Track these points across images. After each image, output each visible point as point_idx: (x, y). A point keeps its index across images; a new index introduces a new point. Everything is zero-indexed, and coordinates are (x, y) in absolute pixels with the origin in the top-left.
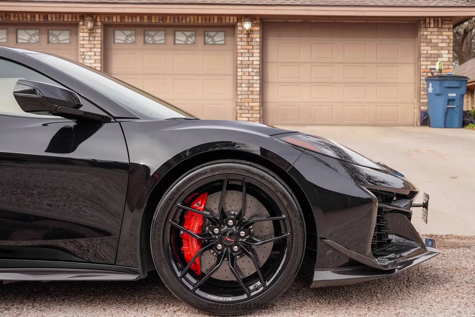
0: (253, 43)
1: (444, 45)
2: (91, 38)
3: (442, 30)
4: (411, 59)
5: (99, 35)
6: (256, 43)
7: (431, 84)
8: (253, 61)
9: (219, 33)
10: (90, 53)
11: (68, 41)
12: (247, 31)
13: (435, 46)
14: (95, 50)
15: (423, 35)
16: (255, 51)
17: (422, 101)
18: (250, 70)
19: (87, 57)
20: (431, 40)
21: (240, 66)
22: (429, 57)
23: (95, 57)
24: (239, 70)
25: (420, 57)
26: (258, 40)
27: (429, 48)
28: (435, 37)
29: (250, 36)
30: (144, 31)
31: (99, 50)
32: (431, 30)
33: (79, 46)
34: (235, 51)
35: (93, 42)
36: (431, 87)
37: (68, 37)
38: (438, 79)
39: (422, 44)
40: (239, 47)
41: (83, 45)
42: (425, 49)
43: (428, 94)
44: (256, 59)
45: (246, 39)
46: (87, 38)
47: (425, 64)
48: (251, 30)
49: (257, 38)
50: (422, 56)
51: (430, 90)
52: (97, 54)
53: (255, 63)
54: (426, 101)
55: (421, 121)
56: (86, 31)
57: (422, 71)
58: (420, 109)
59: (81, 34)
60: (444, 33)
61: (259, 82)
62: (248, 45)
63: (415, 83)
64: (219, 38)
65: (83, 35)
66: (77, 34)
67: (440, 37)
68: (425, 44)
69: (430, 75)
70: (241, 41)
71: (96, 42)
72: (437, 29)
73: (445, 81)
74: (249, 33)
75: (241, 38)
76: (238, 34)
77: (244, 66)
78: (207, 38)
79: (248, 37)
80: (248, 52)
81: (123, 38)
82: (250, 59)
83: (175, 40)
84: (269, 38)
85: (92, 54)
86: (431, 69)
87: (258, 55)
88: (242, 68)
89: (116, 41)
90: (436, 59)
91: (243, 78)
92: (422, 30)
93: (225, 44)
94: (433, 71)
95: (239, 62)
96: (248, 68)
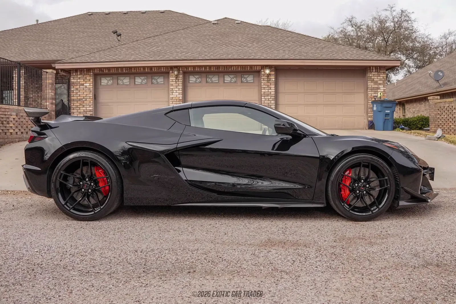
0: (270, 82)
1: (381, 82)
2: (177, 81)
3: (380, 73)
4: (362, 91)
5: (181, 78)
6: (272, 82)
7: (375, 105)
8: (271, 92)
9: (250, 76)
10: (176, 89)
11: (163, 83)
12: (267, 74)
13: (376, 83)
14: (179, 87)
15: (369, 76)
16: (272, 86)
17: (369, 115)
18: (269, 97)
19: (175, 92)
20: (374, 79)
21: (263, 95)
22: (372, 89)
23: (179, 92)
24: (263, 97)
25: (367, 89)
26: (274, 80)
27: (373, 84)
28: (376, 78)
29: (269, 77)
30: (207, 75)
31: (181, 87)
32: (374, 73)
33: (170, 85)
34: (260, 86)
35: (177, 83)
36: (375, 107)
37: (163, 80)
38: (379, 102)
39: (369, 82)
40: (262, 84)
41: (172, 84)
42: (370, 84)
43: (373, 111)
44: (272, 91)
45: (267, 79)
46: (174, 81)
47: (371, 94)
48: (269, 74)
49: (273, 78)
50: (369, 88)
51: (375, 108)
52: (180, 89)
53: (272, 93)
54: (372, 115)
55: (368, 127)
56: (173, 76)
57: (369, 97)
58: (368, 119)
59: (171, 78)
60: (381, 75)
61: (274, 104)
62: (268, 82)
63: (364, 104)
64: (250, 79)
65: (172, 78)
66: (168, 78)
67: (379, 78)
68: (370, 82)
69: (373, 99)
70: (264, 80)
71: (179, 83)
72: (377, 73)
73: (383, 104)
74: (269, 75)
75: (264, 79)
76: (262, 76)
77: (265, 95)
78: (243, 79)
79: (268, 78)
80: (268, 87)
81: (194, 79)
82: (269, 91)
83: (224, 80)
84: (280, 78)
85: (177, 89)
86: (374, 96)
87: (274, 88)
88: (264, 96)
89: (190, 82)
90: (376, 90)
91: (265, 102)
92: (369, 73)
93: (253, 82)
94: (375, 97)
95: (263, 93)
96: (268, 96)
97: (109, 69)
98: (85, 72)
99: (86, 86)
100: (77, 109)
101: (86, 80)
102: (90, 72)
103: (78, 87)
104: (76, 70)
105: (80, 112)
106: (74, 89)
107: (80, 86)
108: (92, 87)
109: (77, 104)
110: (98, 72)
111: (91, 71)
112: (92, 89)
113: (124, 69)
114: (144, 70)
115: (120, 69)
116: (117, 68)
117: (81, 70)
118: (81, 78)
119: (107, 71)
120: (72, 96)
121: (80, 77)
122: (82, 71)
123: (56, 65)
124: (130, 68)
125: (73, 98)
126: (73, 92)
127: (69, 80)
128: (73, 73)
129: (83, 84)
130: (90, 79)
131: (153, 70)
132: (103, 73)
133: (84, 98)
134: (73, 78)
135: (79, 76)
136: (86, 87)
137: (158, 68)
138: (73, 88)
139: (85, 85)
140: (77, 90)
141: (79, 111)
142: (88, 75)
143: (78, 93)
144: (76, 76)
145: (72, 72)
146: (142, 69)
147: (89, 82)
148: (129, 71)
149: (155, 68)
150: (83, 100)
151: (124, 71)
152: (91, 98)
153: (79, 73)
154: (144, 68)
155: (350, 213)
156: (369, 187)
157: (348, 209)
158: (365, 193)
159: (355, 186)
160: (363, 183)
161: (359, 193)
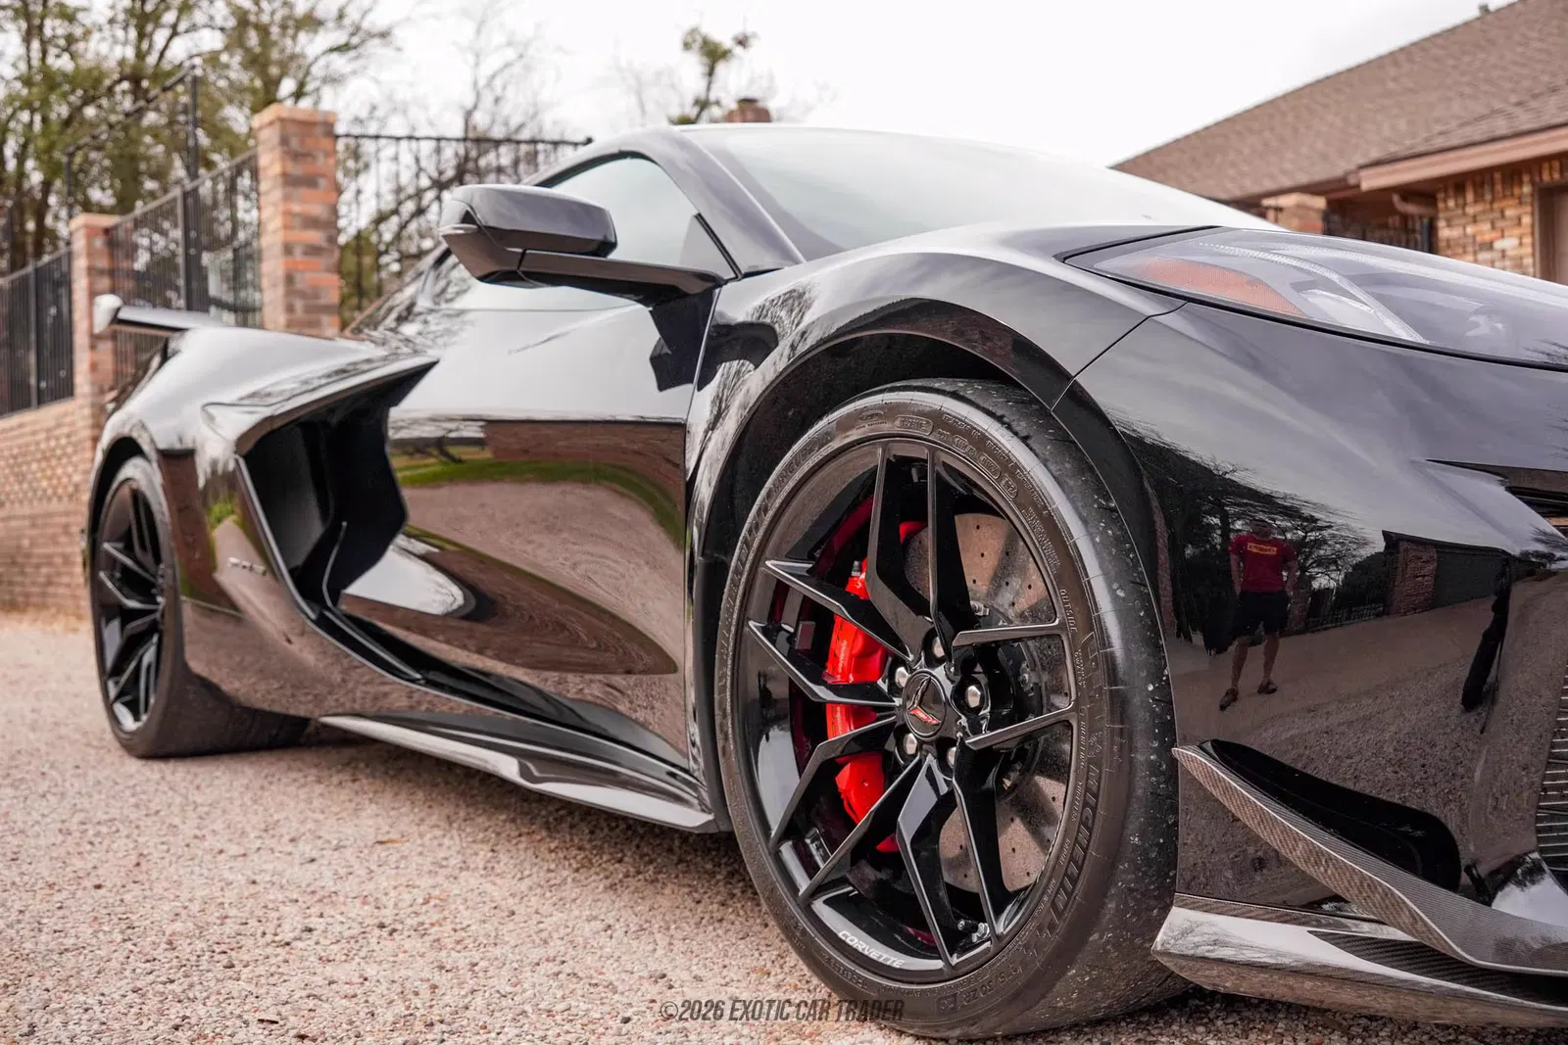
98: (1498, 187)
99: (1504, 250)
101: (1500, 224)
102: (1521, 184)
103: (1470, 258)
104: (1457, 184)
110: (1556, 176)
111: (1526, 177)
117: (1478, 178)
118: (1479, 218)
121: (1475, 215)
122: (1482, 182)
127: (1432, 230)
128: (1445, 201)
129: (1492, 242)
130: (1520, 217)
134: (1447, 220)
135: (1470, 210)
139: (1498, 244)
142: (1513, 195)
144: (1459, 211)
145: (1441, 196)
147: (1517, 231)
153: (1470, 198)
155: (804, 923)
156: (978, 709)
157: (803, 883)
158: (951, 759)
159: (893, 685)
160: (939, 661)
161: (914, 756)
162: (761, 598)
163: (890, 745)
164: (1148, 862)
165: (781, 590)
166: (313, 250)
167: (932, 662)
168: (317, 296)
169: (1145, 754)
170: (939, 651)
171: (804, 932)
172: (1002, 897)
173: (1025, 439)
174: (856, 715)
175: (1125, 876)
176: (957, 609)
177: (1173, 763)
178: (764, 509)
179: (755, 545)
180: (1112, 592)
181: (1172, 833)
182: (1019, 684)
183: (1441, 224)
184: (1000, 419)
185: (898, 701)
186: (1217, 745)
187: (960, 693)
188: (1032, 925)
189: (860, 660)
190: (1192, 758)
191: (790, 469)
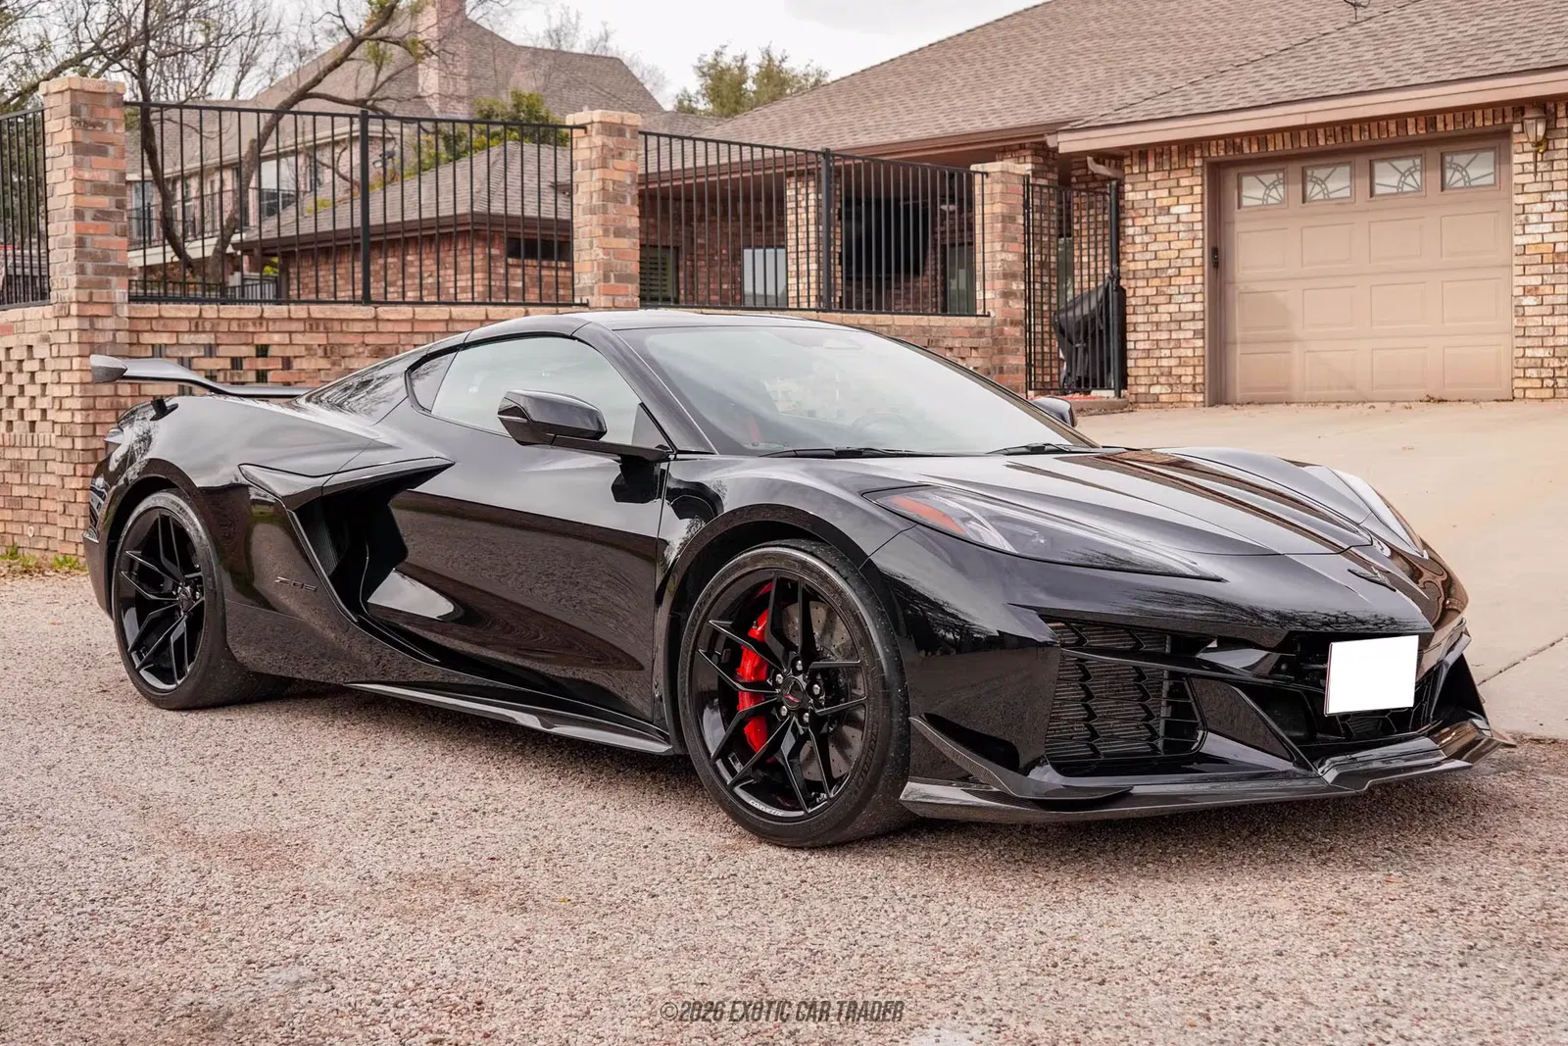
97: (1261, 136)
98: (1175, 159)
99: (1178, 215)
100: (1148, 309)
101: (1176, 192)
102: (1193, 157)
103: (1150, 220)
104: (1142, 152)
105: (1158, 324)
106: (1138, 229)
107: (1155, 216)
108: (1199, 217)
109: (1150, 291)
110: (1222, 153)
111: (1197, 153)
112: (1199, 226)
113: (1321, 132)
114: (1402, 132)
115: (1304, 135)
116: (1294, 131)
117: (1159, 150)
118: (1159, 185)
119: (1255, 148)
120: (1130, 257)
121: (1155, 181)
122: (1162, 154)
123: (1061, 137)
124: (1346, 126)
125: (1132, 266)
126: (1134, 243)
127: (1119, 194)
128: (1131, 166)
129: (1169, 207)
130: (1192, 187)
131: (1440, 126)
132: (1242, 157)
133: (1170, 267)
134: (1133, 184)
135: (1151, 177)
136: (1178, 221)
137: (1460, 118)
138: (1134, 225)
139: (1174, 210)
140: (1147, 233)
141: (1155, 318)
142: (1187, 167)
143: (1153, 247)
144: (1142, 177)
145: (1127, 162)
146: (1392, 127)
147: (1190, 199)
148: (1340, 139)
149: (1449, 118)
150: (1171, 272)
151: (1322, 142)
152: (1198, 262)
153: (1151, 166)
154: (1401, 119)
155: (731, 798)
156: (819, 696)
157: (729, 780)
158: (806, 719)
159: (775, 682)
160: (800, 673)
161: (786, 717)
162: (705, 638)
163: (774, 712)
164: (897, 764)
165: (716, 634)
166: (102, 215)
167: (796, 673)
168: (106, 258)
169: (897, 719)
170: (799, 667)
171: (731, 802)
172: (833, 782)
173: (845, 579)
174: (754, 697)
175: (888, 770)
176: (810, 652)
177: (909, 723)
178: (709, 595)
179: (704, 611)
180: (884, 650)
181: (908, 752)
182: (838, 683)
183: (1128, 187)
184: (833, 568)
185: (778, 691)
186: (927, 715)
187: (810, 688)
188: (847, 793)
189: (756, 670)
190: (915, 720)
191: (724, 576)
